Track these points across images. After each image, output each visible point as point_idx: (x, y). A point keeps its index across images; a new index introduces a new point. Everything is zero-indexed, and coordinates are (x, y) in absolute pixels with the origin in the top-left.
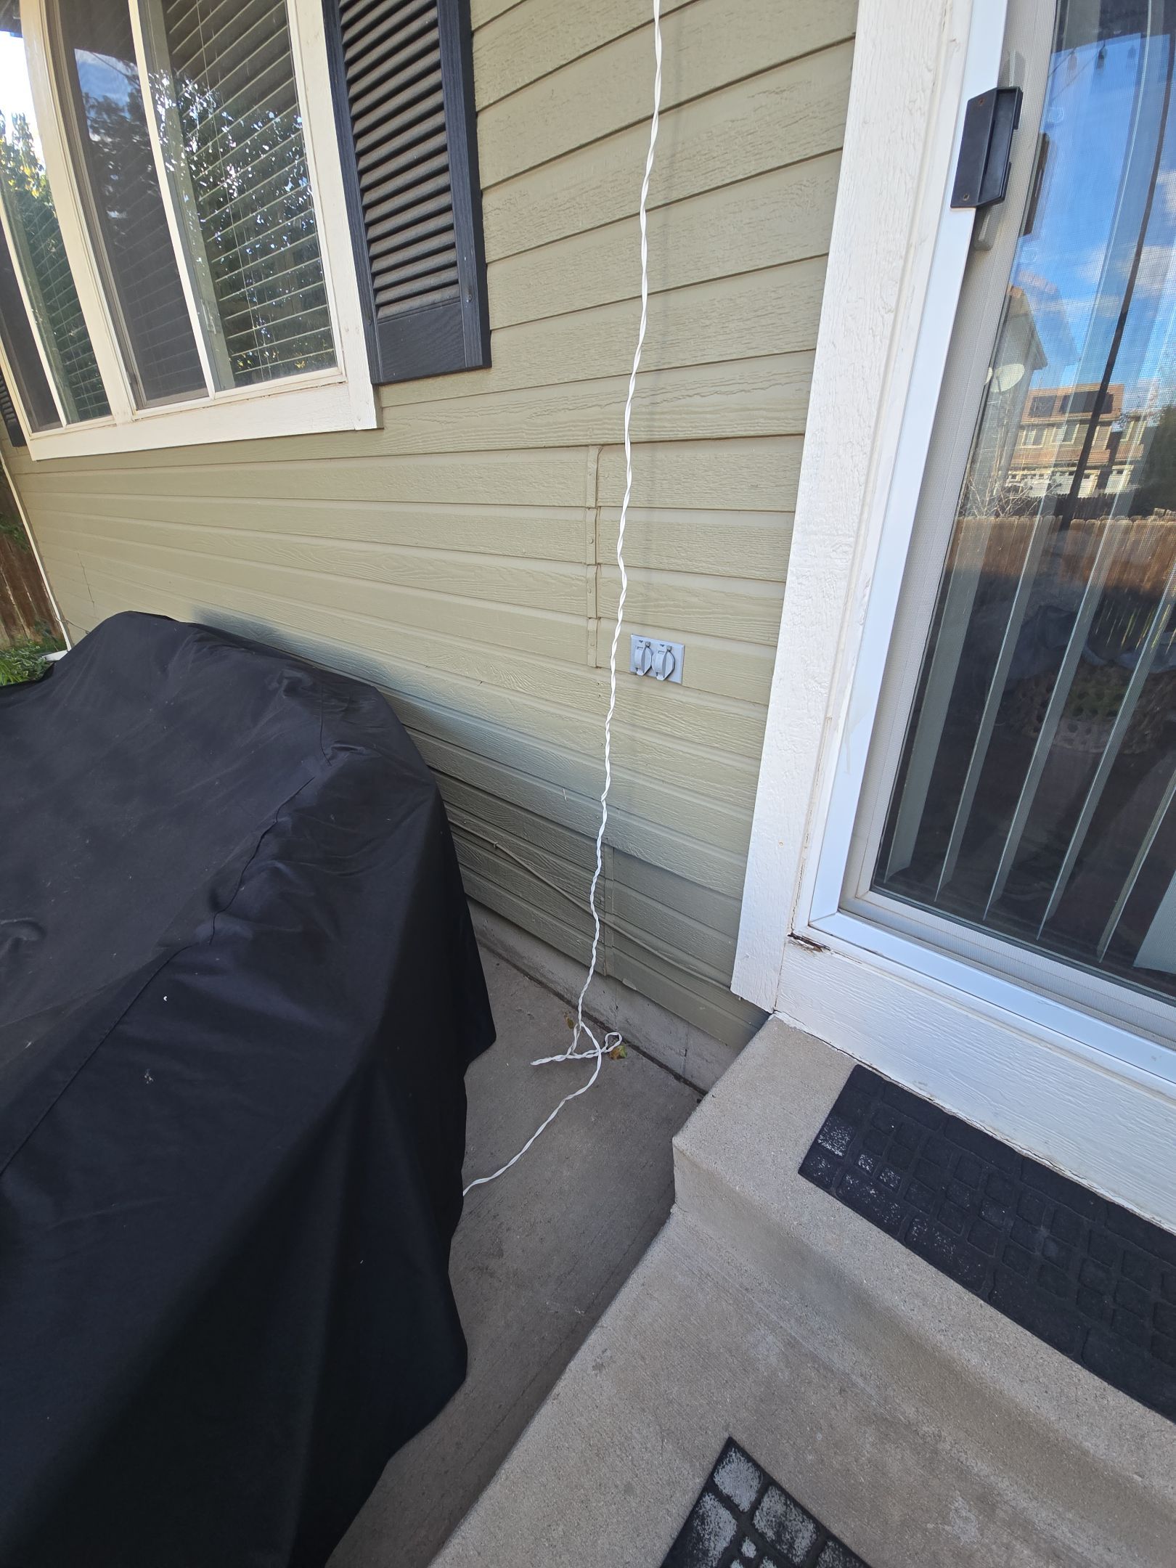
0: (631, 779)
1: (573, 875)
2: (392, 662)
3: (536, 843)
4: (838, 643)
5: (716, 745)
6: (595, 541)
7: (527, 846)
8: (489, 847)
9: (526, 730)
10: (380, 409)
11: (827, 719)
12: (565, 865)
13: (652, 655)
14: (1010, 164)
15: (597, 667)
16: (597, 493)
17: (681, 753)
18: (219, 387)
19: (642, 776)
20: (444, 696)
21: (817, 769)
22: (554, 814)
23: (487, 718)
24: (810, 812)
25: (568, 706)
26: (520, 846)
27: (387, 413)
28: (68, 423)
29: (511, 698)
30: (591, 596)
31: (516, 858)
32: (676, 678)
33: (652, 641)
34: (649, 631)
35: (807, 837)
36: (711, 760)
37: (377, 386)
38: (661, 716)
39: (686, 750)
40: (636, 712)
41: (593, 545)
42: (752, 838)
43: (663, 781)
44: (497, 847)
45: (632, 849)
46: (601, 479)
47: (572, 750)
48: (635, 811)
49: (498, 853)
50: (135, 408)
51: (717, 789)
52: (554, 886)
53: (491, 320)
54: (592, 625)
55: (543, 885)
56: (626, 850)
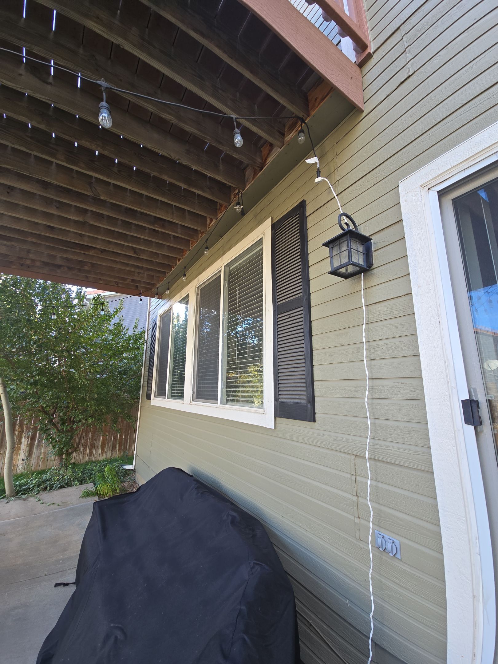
0: (383, 604)
1: (353, 654)
2: (267, 511)
3: (333, 628)
4: (471, 561)
5: (423, 596)
6: (356, 487)
7: (328, 629)
8: (306, 623)
9: (328, 561)
10: (275, 423)
11: (474, 596)
12: (349, 647)
13: (386, 542)
14: (481, 417)
15: (360, 540)
16: (355, 470)
17: (406, 596)
18: (222, 403)
19: (387, 604)
20: (289, 532)
21: (474, 620)
22: (342, 613)
23: (309, 549)
24: (474, 642)
25: (347, 554)
26: (324, 627)
27: (277, 424)
28: (167, 398)
29: (321, 543)
30: (356, 508)
31: (322, 636)
32: (398, 556)
33: (385, 535)
34: (382, 530)
35: (474, 655)
36: (422, 603)
37: (276, 416)
38: (394, 573)
39: (408, 595)
40: (381, 568)
41: (355, 488)
42: (448, 652)
43: (398, 609)
44: (311, 625)
45: (385, 645)
46: (356, 466)
47: (350, 578)
48: (386, 623)
49: (312, 628)
50: (192, 400)
51: (426, 620)
52: (342, 658)
53: (316, 410)
54: (357, 520)
55: (336, 657)
56: (382, 646)
